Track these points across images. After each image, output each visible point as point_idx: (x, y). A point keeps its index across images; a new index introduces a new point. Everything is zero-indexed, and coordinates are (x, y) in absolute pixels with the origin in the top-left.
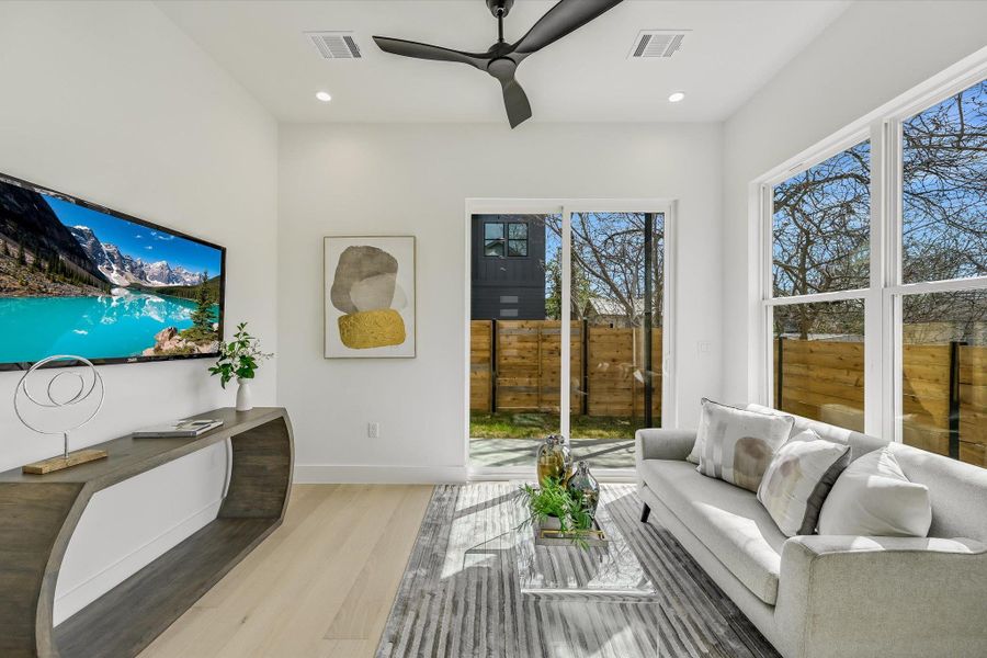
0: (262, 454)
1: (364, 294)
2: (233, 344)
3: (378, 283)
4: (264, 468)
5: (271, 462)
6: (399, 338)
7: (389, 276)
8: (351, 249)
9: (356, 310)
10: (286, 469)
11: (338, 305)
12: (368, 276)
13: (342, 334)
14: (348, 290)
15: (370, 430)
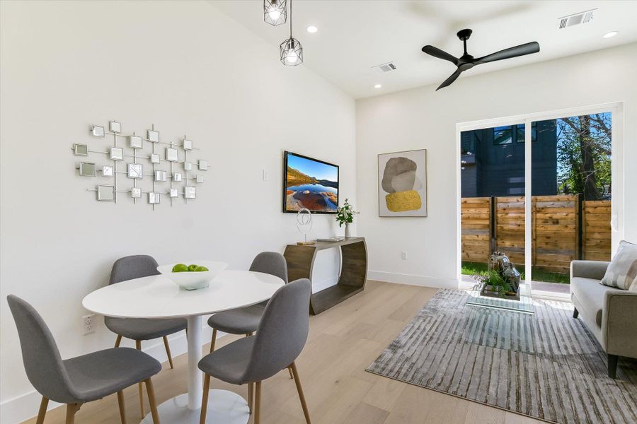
0: (355, 259)
1: (398, 182)
2: (343, 208)
3: (406, 176)
4: (355, 265)
5: (358, 263)
6: (418, 207)
7: (411, 172)
8: (391, 159)
9: (394, 191)
10: (364, 266)
11: (386, 189)
12: (401, 173)
13: (388, 204)
14: (391, 181)
15: (403, 256)
